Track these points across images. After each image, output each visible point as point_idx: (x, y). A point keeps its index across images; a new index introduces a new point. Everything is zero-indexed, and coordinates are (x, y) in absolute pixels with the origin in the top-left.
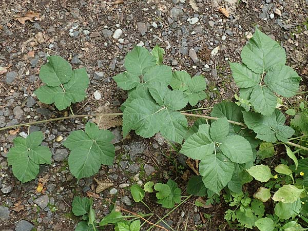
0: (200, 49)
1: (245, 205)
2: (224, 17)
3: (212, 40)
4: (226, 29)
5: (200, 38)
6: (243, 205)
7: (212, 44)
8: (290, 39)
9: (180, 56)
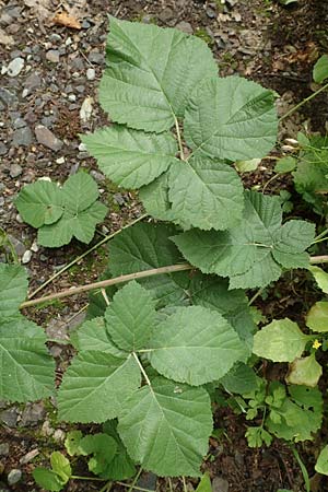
0: (55, 119)
1: (277, 405)
2: (71, 31)
3: (70, 88)
4: (87, 54)
5: (43, 96)
6: (273, 407)
7: (73, 97)
8: (221, 15)
9: (20, 151)
